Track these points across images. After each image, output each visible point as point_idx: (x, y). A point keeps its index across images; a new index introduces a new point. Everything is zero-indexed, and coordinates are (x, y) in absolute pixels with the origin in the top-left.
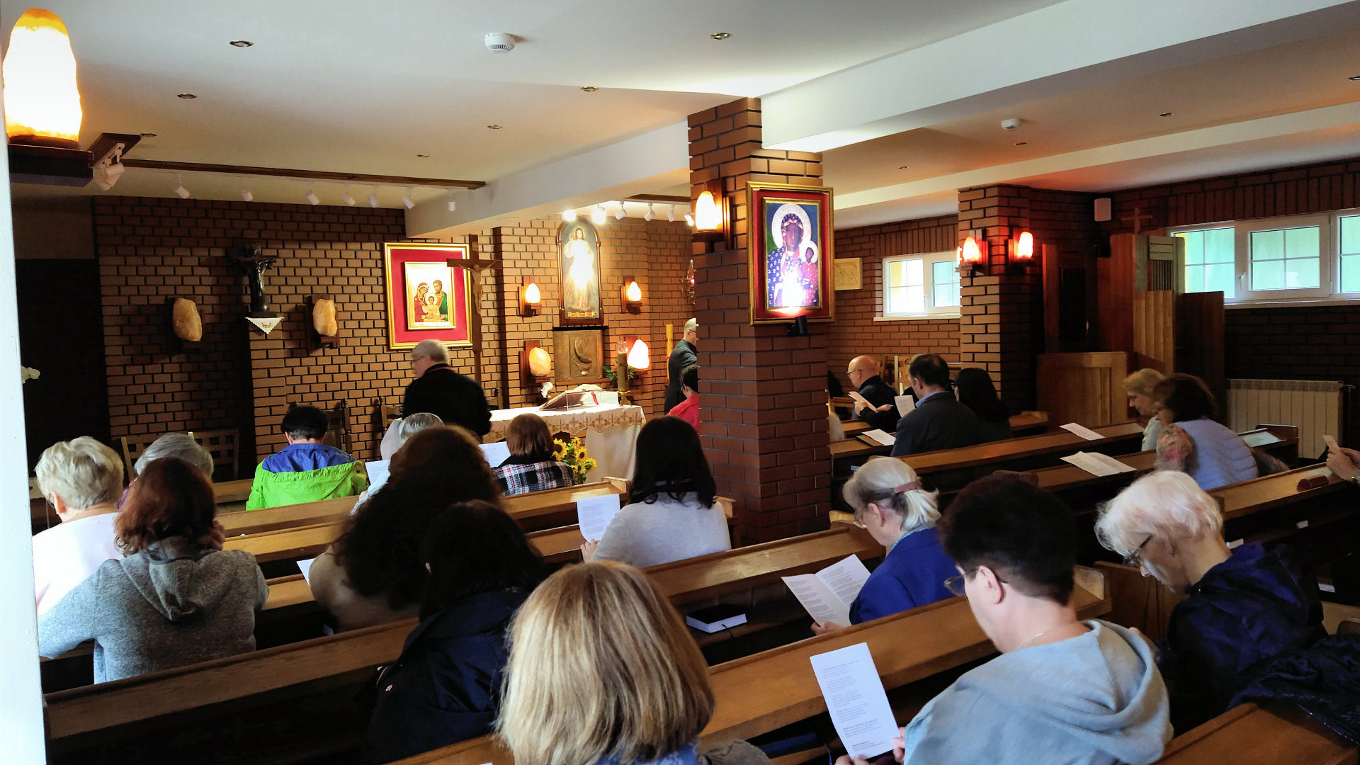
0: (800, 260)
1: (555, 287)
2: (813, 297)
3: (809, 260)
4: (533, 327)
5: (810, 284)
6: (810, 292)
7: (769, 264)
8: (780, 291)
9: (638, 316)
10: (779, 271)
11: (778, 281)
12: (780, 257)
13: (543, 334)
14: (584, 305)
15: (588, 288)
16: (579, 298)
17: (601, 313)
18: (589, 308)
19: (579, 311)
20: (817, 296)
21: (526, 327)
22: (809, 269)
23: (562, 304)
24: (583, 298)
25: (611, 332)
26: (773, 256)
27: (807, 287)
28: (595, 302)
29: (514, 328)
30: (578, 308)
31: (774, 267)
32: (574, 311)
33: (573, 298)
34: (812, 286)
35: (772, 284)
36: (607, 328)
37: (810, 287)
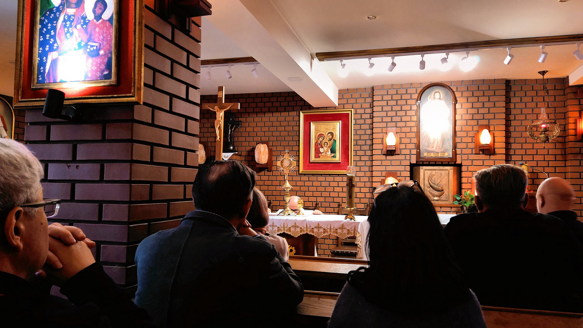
0: (84, 18)
1: (413, 135)
2: (103, 67)
3: (98, 17)
4: (394, 163)
5: (99, 49)
6: (99, 60)
7: (41, 30)
8: (54, 62)
9: (492, 157)
10: (54, 37)
11: (51, 49)
12: (57, 19)
13: (402, 168)
14: (438, 147)
15: (443, 135)
16: (434, 143)
17: (455, 154)
18: (442, 150)
19: (433, 152)
20: (108, 66)
21: (388, 163)
22: (97, 30)
23: (418, 147)
24: (438, 143)
25: (464, 168)
26: (47, 18)
27: (95, 54)
28: (449, 145)
29: (379, 163)
30: (432, 149)
31: (48, 32)
32: (429, 152)
33: (428, 142)
34: (102, 52)
35: (44, 54)
36: (460, 166)
37: (98, 55)
